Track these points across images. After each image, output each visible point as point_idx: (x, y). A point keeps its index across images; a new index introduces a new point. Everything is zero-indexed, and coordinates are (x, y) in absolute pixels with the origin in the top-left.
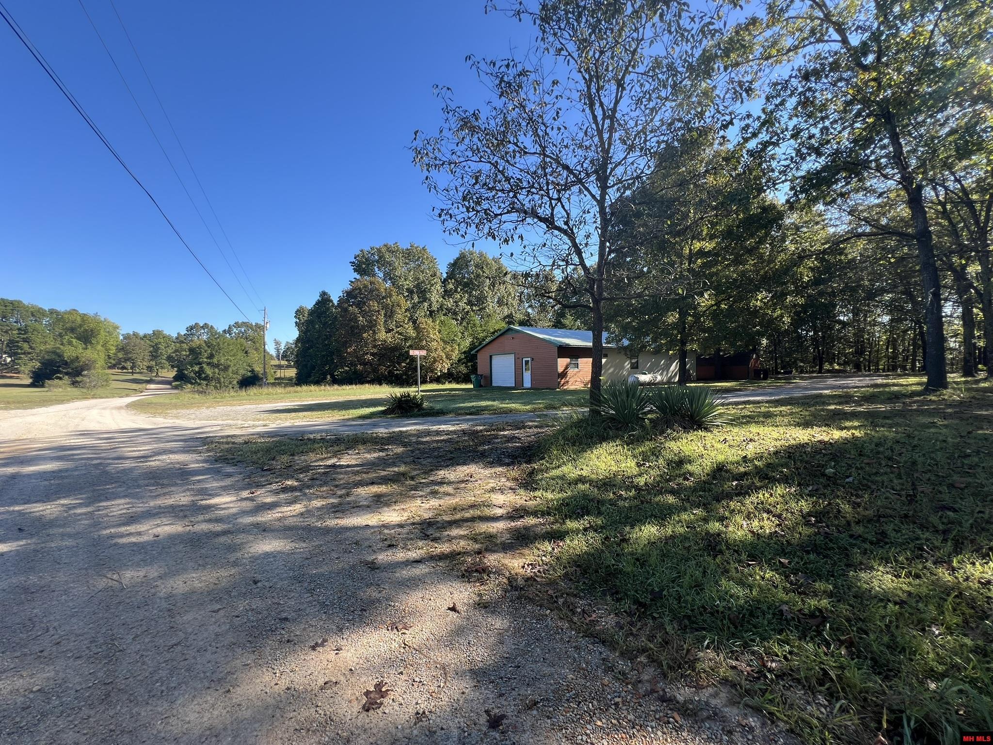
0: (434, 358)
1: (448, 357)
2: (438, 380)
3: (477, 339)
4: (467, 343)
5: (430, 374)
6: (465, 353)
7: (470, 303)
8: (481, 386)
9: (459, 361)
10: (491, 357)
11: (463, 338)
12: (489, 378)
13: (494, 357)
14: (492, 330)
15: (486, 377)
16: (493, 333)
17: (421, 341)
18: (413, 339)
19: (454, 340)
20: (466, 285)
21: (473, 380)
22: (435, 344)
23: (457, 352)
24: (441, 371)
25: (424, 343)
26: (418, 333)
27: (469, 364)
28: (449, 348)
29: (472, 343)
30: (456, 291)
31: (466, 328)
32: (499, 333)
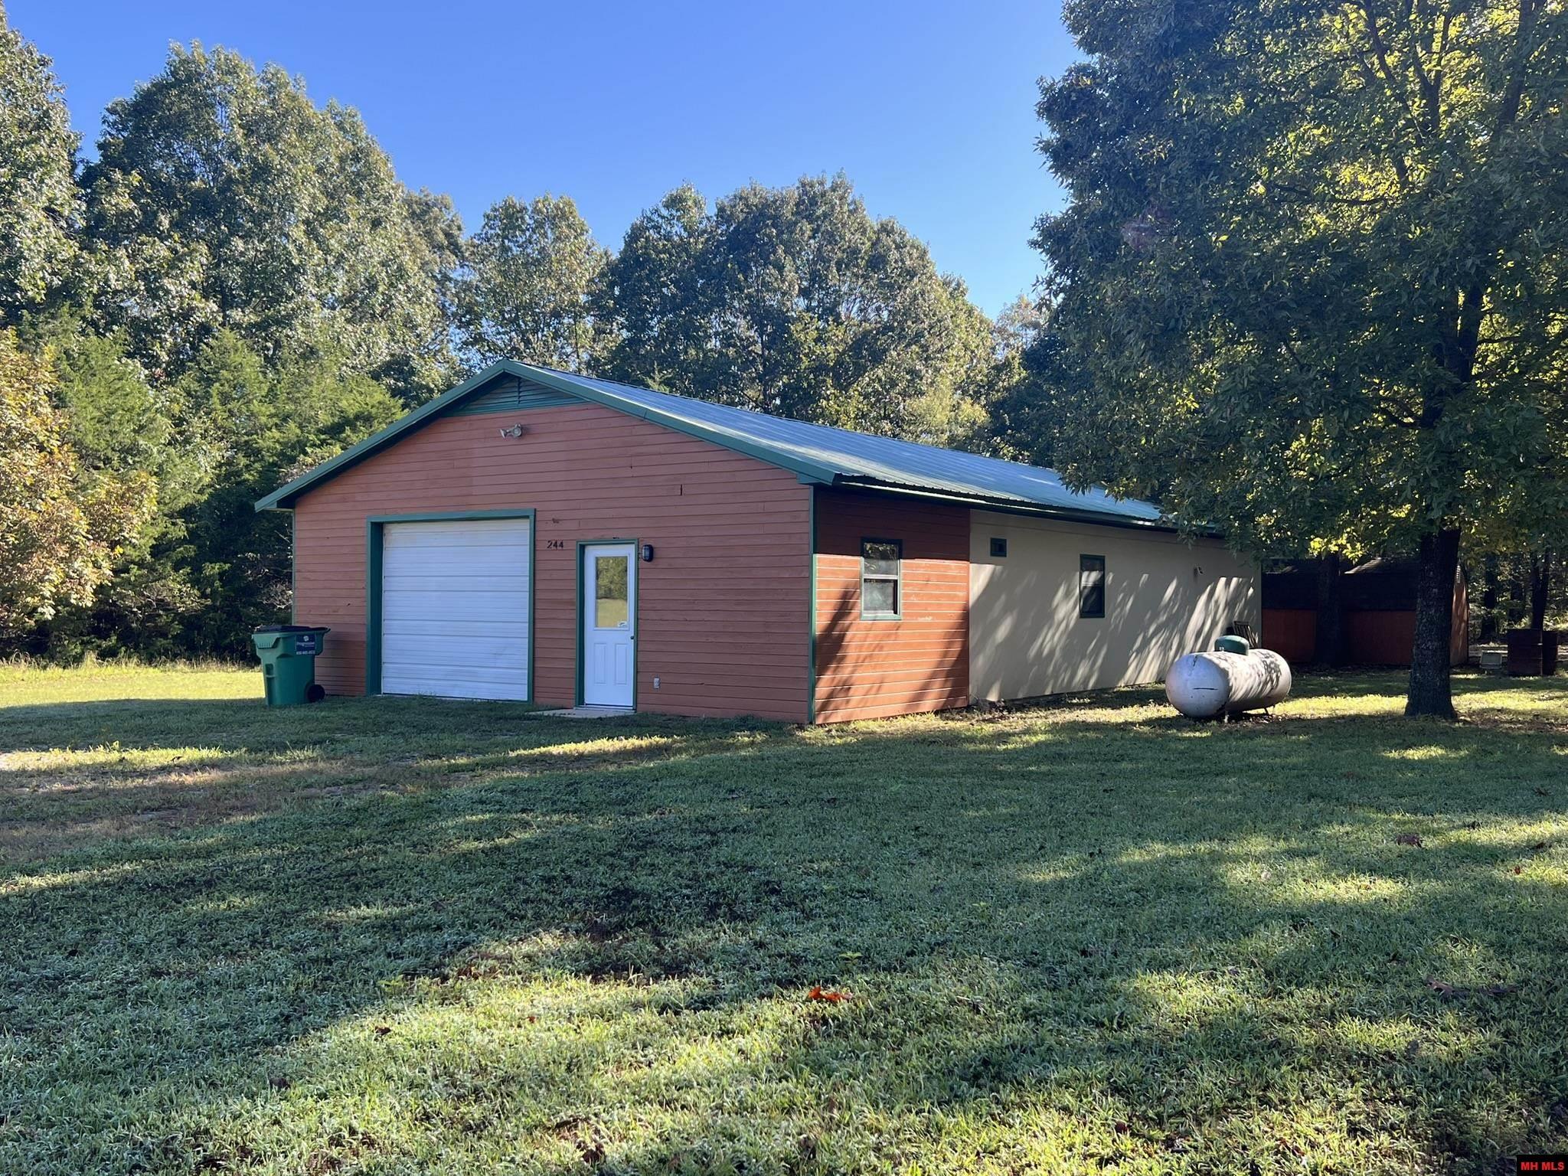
0: (22, 530)
1: (104, 529)
2: (40, 644)
3: (251, 452)
4: (202, 467)
6: (187, 513)
7: (213, 288)
8: (315, 694)
9: (160, 549)
10: (378, 530)
11: (181, 440)
12: (366, 651)
13: (397, 538)
14: (324, 419)
15: (341, 644)
16: (334, 431)
19: (131, 450)
20: (204, 205)
21: (269, 657)
22: (28, 461)
23: (150, 506)
24: (60, 600)
27: (212, 569)
28: (105, 484)
29: (227, 472)
30: (149, 226)
31: (199, 402)
32: (359, 439)
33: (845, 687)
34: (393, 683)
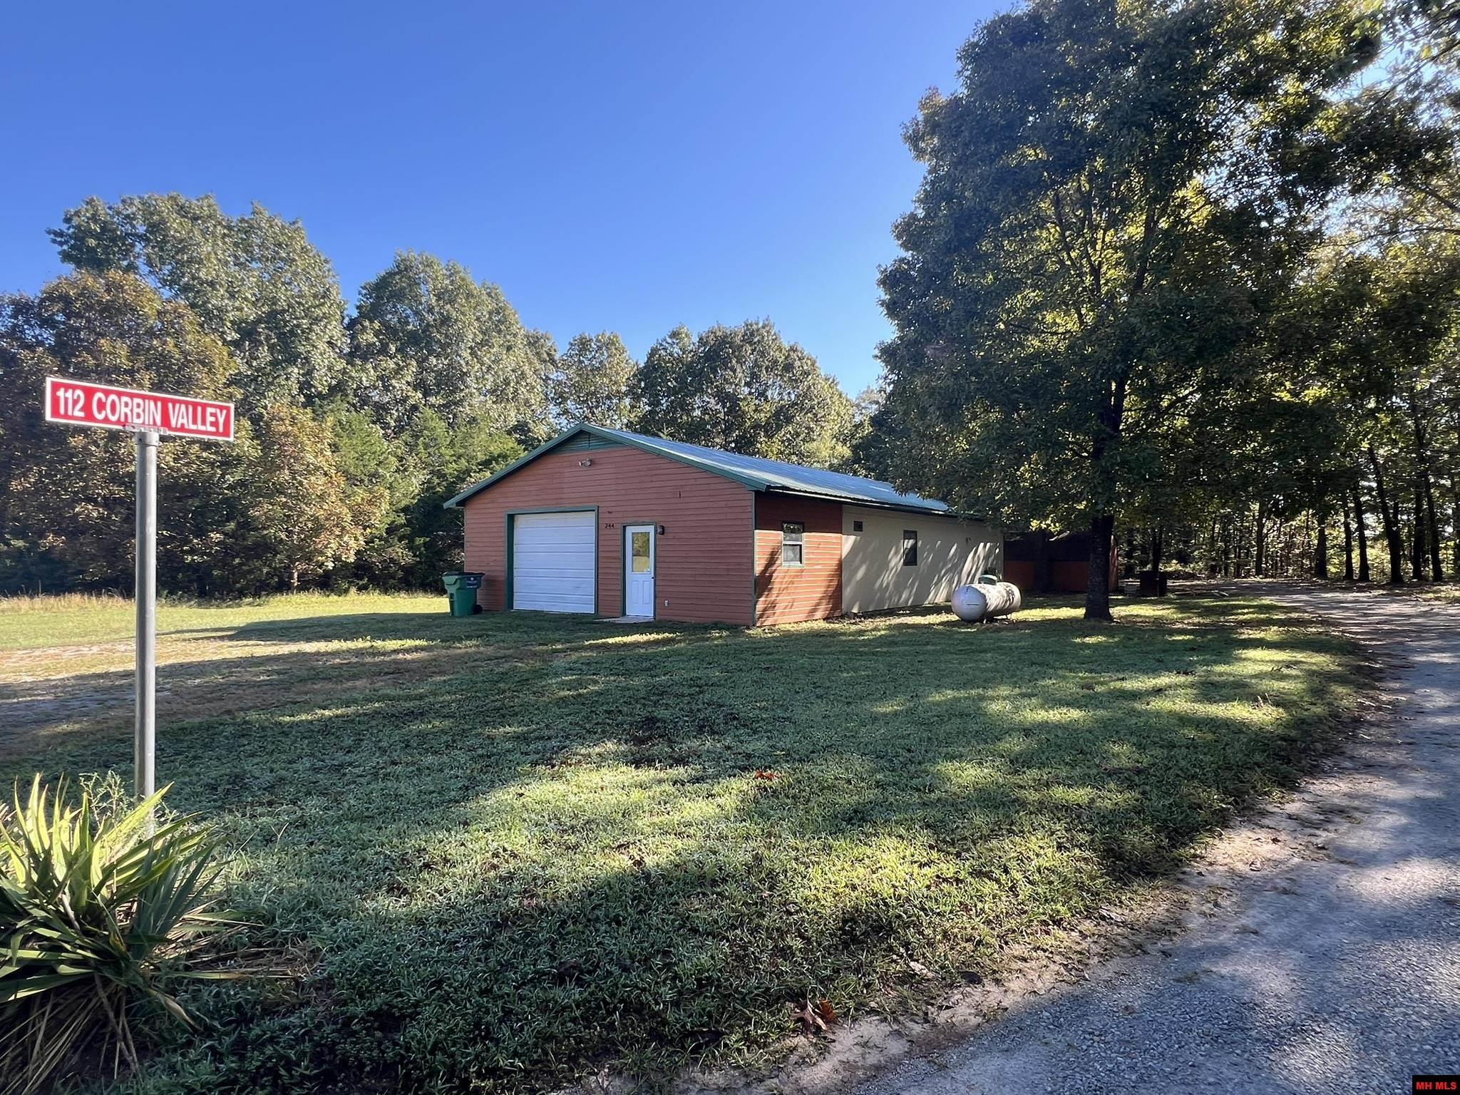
0: (316, 519)
1: (360, 518)
2: (326, 583)
3: (442, 476)
4: (414, 484)
5: (300, 566)
6: (405, 510)
7: (420, 385)
8: (477, 610)
9: (390, 531)
10: (511, 518)
11: (402, 470)
12: (504, 586)
13: (520, 522)
14: (481, 457)
15: (491, 582)
16: (486, 464)
17: (274, 468)
18: (250, 464)
19: (374, 475)
20: (414, 339)
21: (451, 590)
22: (318, 481)
23: (385, 506)
24: (336, 559)
25: (285, 475)
26: (266, 448)
27: (420, 541)
28: (360, 494)
29: (428, 487)
30: (383, 350)
32: (500, 468)
33: (773, 605)
34: (519, 605)
